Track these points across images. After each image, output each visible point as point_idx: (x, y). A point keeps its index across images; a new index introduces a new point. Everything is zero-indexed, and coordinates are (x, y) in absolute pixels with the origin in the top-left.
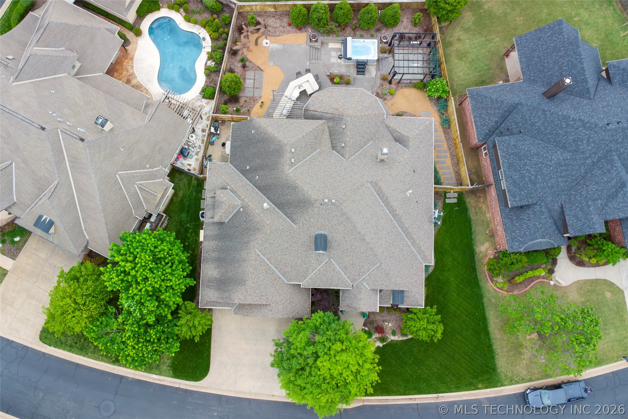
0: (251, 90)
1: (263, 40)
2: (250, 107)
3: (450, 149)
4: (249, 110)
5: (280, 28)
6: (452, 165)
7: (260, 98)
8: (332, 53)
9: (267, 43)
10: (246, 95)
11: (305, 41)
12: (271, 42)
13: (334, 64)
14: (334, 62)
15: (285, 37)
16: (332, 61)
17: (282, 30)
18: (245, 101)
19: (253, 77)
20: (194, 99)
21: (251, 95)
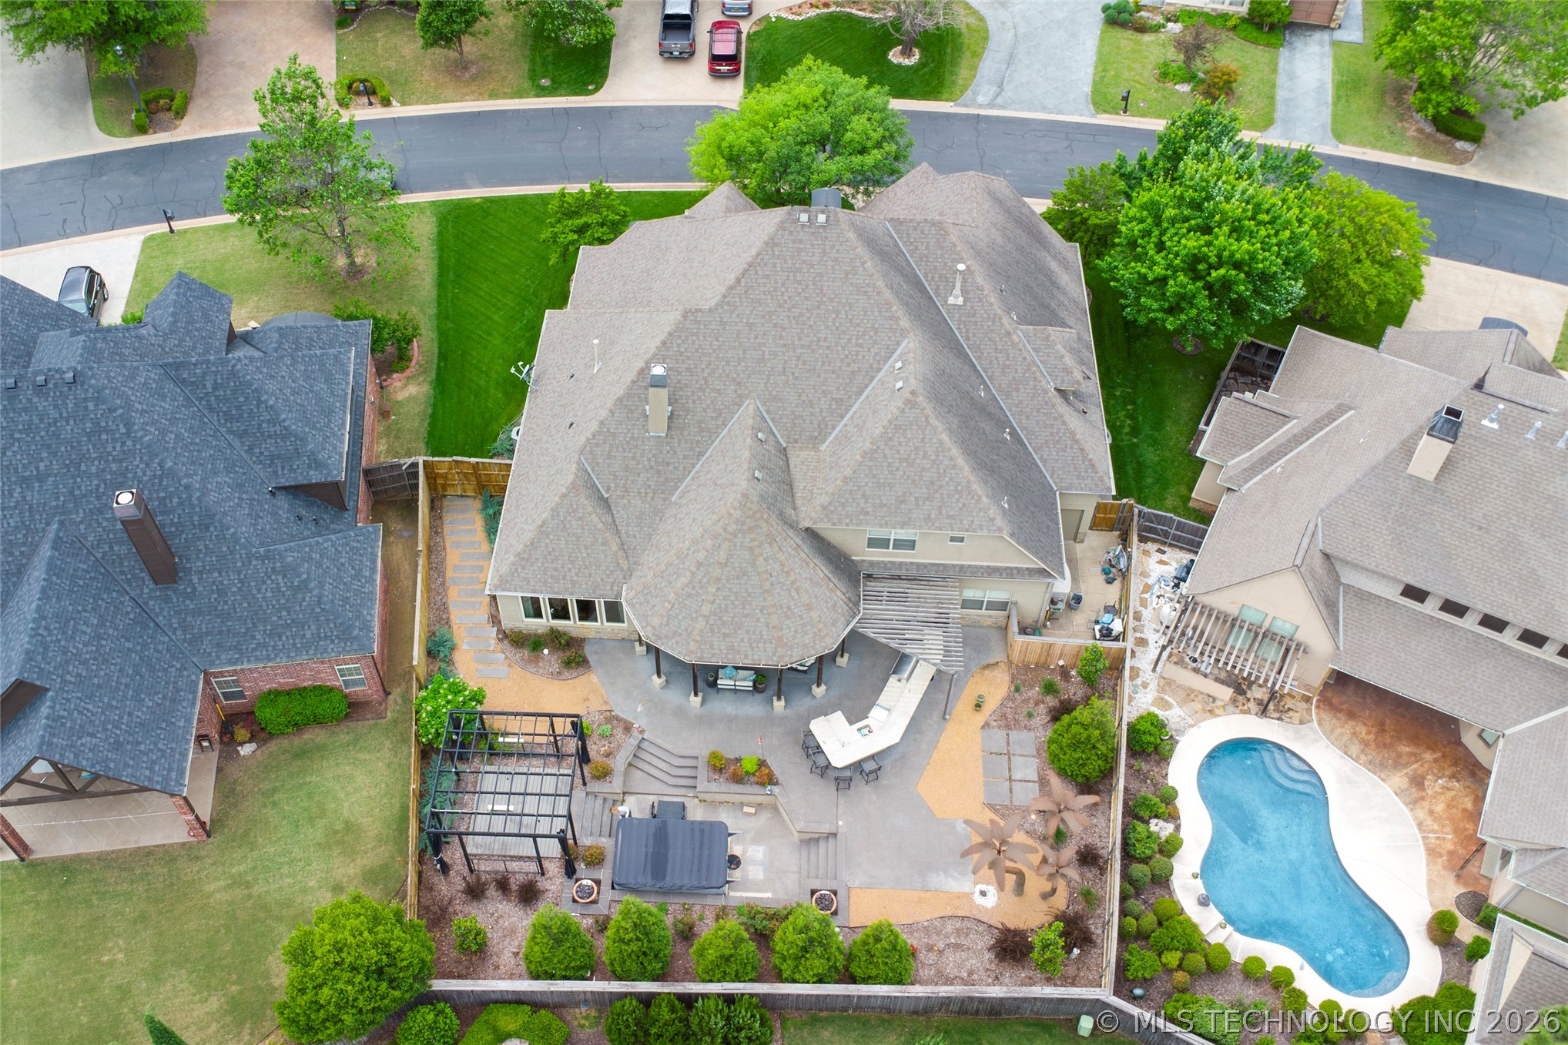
0: (1016, 749)
1: (998, 905)
2: (1013, 700)
3: (443, 584)
4: (1017, 690)
5: (941, 945)
6: (445, 548)
7: (986, 726)
8: (761, 877)
9: (983, 894)
10: (1032, 734)
11: (852, 900)
12: (968, 896)
13: (755, 841)
14: (756, 848)
15: (924, 914)
16: (762, 848)
17: (934, 937)
18: (1030, 715)
19: (1017, 786)
20: (1192, 726)
21: (1014, 735)
